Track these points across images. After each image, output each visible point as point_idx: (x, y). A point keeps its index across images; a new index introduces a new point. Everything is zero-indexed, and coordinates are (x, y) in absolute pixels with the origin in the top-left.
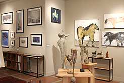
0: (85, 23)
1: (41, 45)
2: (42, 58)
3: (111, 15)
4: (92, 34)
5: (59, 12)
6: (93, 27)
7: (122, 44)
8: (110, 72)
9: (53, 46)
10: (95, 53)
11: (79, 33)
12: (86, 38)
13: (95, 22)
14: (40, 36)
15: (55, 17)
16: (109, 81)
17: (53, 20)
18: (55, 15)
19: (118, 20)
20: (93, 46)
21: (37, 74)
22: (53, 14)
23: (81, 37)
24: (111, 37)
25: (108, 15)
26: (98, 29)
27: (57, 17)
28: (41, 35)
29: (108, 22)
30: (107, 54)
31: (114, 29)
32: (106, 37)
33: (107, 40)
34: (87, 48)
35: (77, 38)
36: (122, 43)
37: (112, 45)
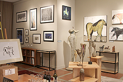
0: (94, 19)
1: (53, 41)
2: (54, 53)
3: (119, 10)
4: (100, 30)
5: (69, 9)
6: (101, 23)
8: (116, 65)
9: (64, 41)
10: (103, 48)
11: (88, 29)
12: (95, 34)
13: (104, 18)
14: (52, 33)
15: (66, 15)
16: (115, 74)
17: (64, 17)
18: (66, 12)
20: (101, 41)
21: (49, 68)
22: (64, 11)
23: (90, 32)
24: (118, 32)
25: (116, 11)
26: (106, 25)
27: (68, 14)
28: (53, 31)
29: (116, 17)
30: (114, 48)
31: (121, 24)
32: (114, 32)
33: (114, 35)
34: (95, 43)
35: (86, 33)
37: (118, 39)
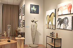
6: (52, 15)
7: (66, 28)
13: (54, 11)
19: (64, 8)
29: (59, 10)
31: (62, 15)
32: (58, 22)
36: (66, 26)
37: (61, 28)
